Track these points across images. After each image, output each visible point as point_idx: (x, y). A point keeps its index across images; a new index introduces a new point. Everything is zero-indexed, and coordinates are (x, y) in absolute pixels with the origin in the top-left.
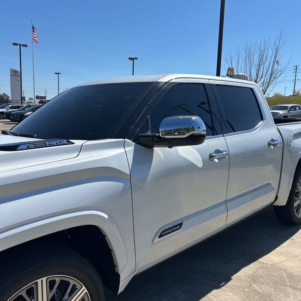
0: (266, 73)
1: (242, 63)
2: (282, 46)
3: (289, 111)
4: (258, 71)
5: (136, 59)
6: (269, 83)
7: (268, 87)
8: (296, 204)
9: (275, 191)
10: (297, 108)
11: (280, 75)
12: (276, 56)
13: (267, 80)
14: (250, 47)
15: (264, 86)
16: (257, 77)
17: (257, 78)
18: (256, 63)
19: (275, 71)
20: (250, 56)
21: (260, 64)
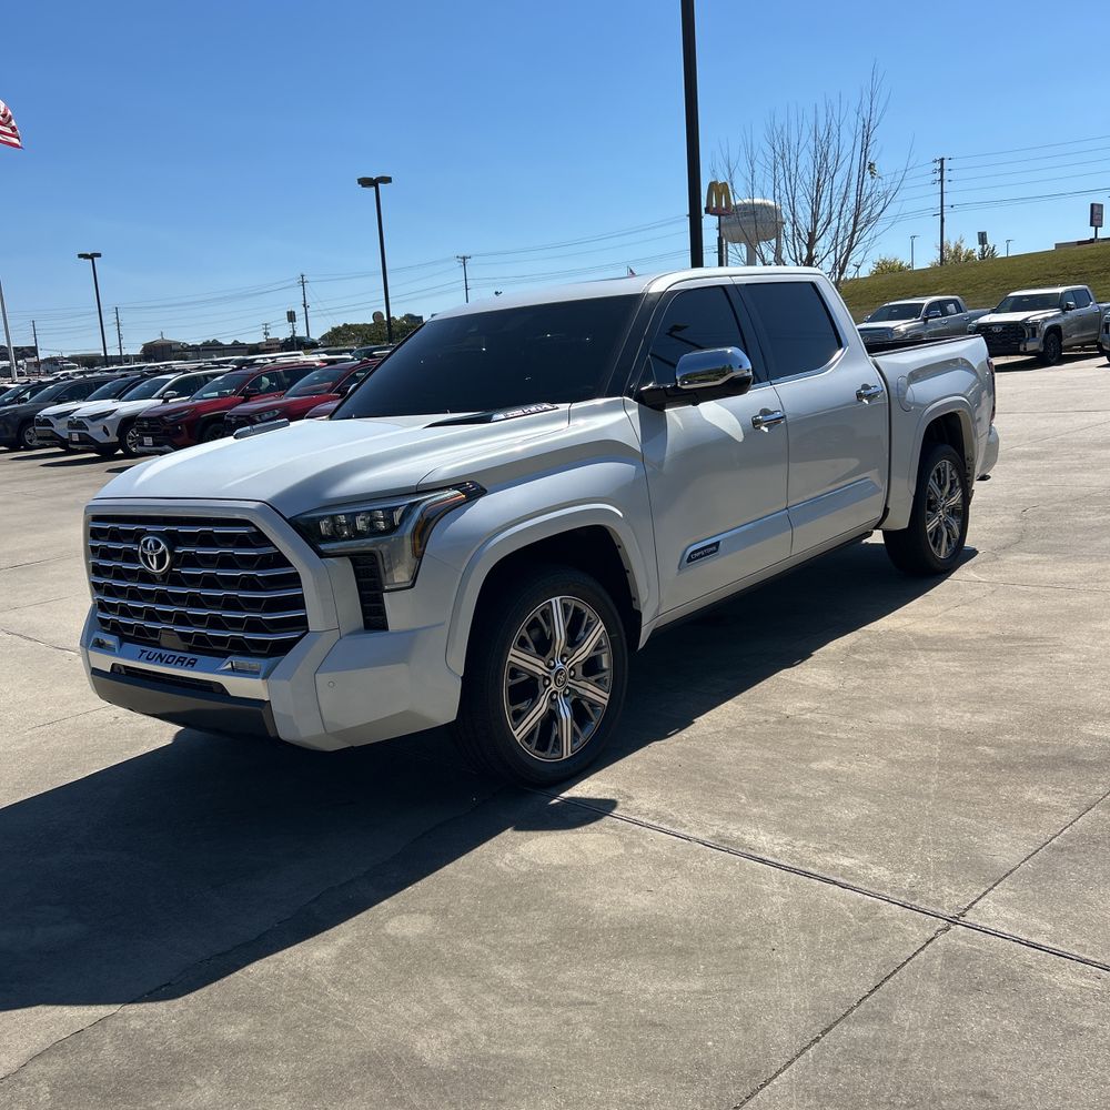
0: (842, 206)
1: (764, 180)
2: (880, 118)
3: (925, 320)
4: (816, 202)
5: (387, 180)
6: (852, 237)
7: (850, 248)
8: (930, 527)
9: (882, 496)
10: (951, 307)
11: (884, 208)
12: (865, 151)
13: (846, 230)
14: (785, 129)
15: (839, 248)
16: (816, 222)
17: (815, 226)
18: (806, 178)
19: (867, 198)
20: (787, 155)
21: (819, 180)
